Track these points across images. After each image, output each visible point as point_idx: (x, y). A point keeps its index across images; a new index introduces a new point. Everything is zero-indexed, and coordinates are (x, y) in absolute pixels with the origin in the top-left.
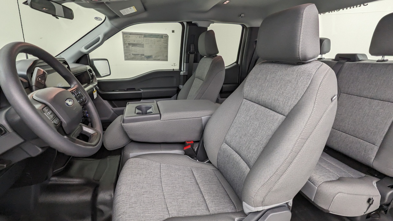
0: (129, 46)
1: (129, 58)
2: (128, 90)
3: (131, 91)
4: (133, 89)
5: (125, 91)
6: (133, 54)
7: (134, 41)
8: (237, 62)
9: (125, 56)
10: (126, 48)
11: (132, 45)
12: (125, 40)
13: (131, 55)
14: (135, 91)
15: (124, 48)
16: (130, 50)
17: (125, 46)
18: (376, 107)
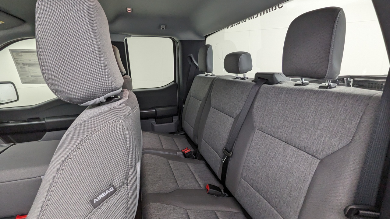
0: (24, 66)
1: (27, 81)
2: (29, 120)
3: (33, 121)
4: (38, 119)
5: (25, 121)
6: (32, 76)
7: (30, 60)
8: (175, 81)
9: (22, 79)
10: (20, 69)
11: (27, 65)
12: (16, 59)
13: (30, 77)
14: (40, 121)
15: (18, 69)
16: (27, 72)
17: (19, 67)
18: (290, 158)
